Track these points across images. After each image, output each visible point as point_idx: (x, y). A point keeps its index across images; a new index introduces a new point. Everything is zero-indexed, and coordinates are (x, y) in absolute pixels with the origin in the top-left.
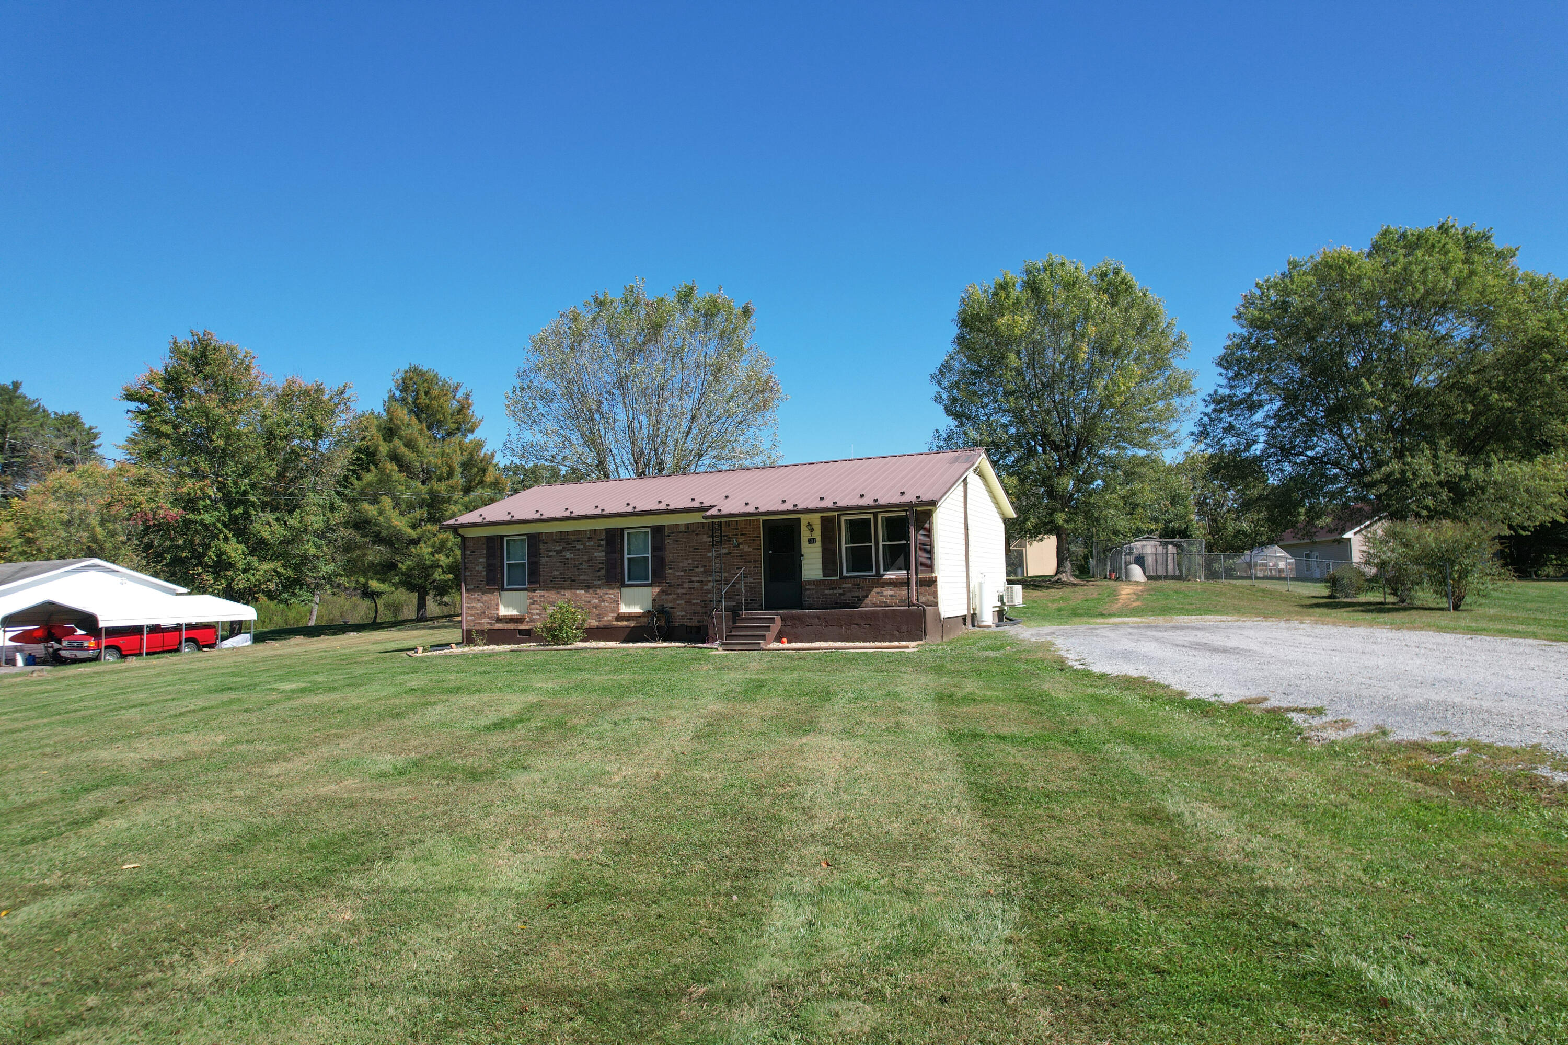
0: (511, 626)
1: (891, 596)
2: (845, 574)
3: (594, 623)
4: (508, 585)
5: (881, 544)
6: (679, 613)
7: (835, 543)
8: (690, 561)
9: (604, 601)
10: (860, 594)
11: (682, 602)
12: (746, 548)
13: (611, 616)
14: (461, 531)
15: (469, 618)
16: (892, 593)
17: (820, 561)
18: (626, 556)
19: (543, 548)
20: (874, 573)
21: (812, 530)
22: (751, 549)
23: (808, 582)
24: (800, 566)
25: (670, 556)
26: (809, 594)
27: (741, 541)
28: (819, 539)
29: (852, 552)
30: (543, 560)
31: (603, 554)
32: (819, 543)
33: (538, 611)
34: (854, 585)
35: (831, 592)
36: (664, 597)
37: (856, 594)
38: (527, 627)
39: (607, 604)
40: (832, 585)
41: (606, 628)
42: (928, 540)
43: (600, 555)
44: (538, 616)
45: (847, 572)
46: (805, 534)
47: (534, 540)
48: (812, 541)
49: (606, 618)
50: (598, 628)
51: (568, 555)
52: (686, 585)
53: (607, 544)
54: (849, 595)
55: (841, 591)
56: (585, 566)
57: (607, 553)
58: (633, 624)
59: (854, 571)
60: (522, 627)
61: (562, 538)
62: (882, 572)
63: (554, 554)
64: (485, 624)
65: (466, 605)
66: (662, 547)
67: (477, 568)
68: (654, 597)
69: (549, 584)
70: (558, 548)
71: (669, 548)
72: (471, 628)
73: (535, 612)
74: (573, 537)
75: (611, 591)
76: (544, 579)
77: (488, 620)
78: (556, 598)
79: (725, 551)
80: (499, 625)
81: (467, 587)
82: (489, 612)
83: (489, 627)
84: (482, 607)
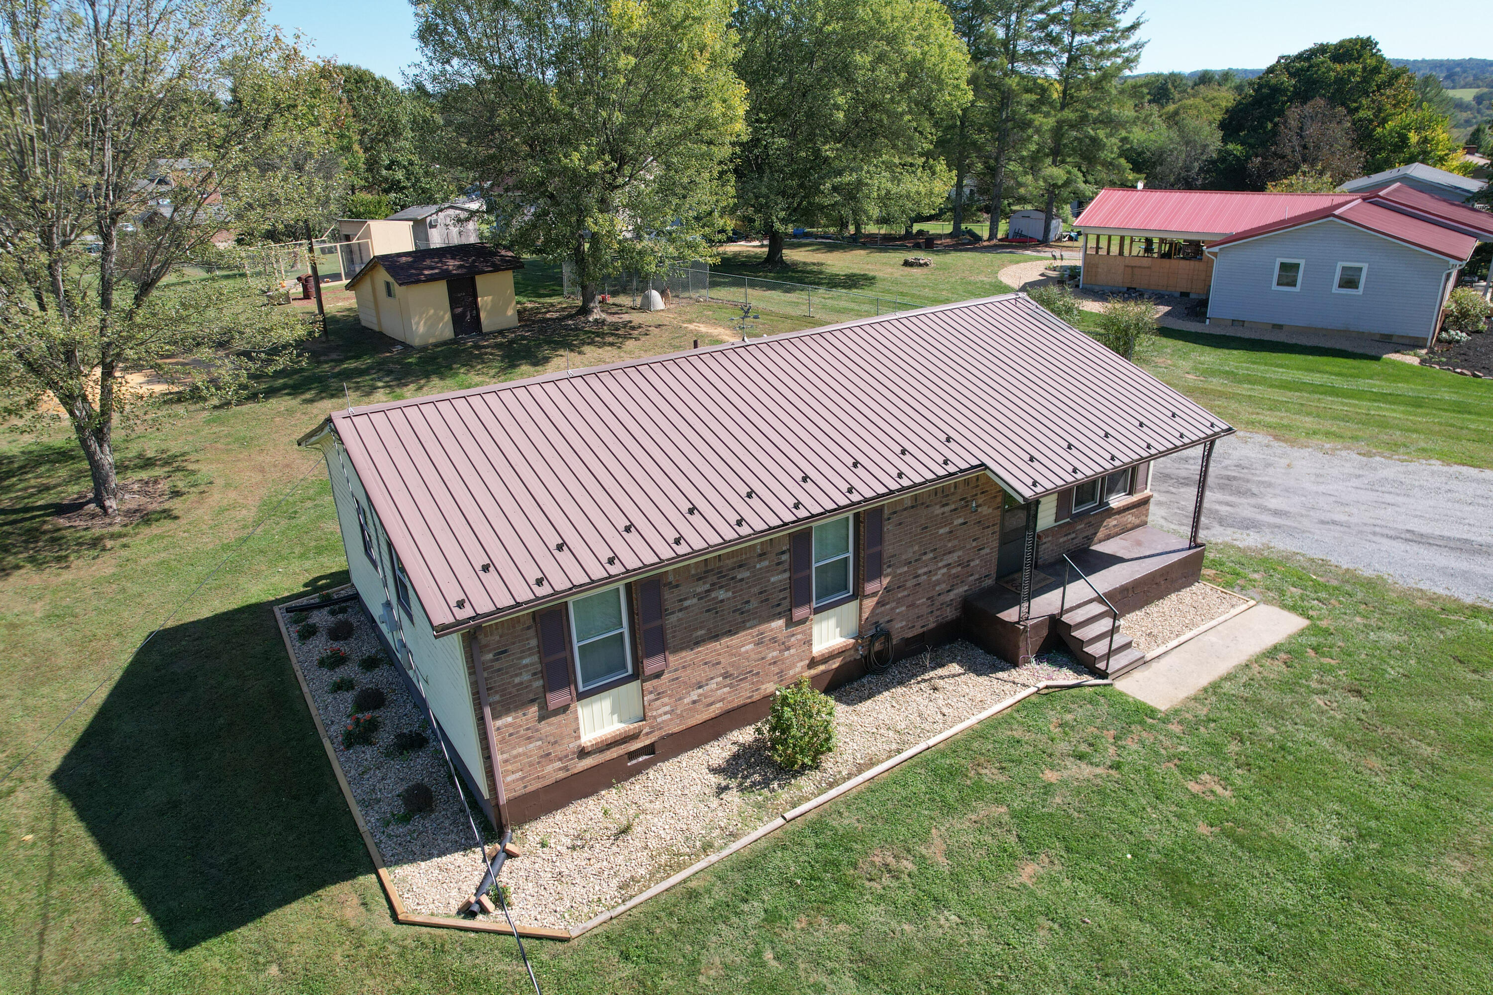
0: (611, 754)
1: (1115, 526)
2: (1075, 512)
3: (771, 688)
4: (591, 683)
6: (898, 625)
8: (916, 548)
9: (788, 649)
10: (1091, 532)
12: (985, 510)
13: (800, 666)
16: (1115, 522)
18: (814, 565)
19: (670, 597)
20: (1098, 503)
22: (990, 510)
23: (1043, 534)
25: (889, 549)
26: (1046, 549)
27: (980, 501)
30: (673, 619)
31: (787, 575)
33: (667, 708)
34: (1085, 523)
35: (1065, 538)
36: (879, 610)
37: (1086, 534)
38: (648, 742)
39: (792, 651)
40: (1066, 531)
43: (780, 578)
44: (668, 716)
45: (1077, 507)
47: (648, 588)
52: (910, 583)
53: (791, 556)
54: (1081, 537)
55: (1074, 536)
57: (794, 572)
58: (835, 664)
59: (1082, 505)
60: (637, 746)
61: (709, 568)
62: (1105, 500)
63: (695, 600)
64: (553, 772)
65: (498, 757)
66: (878, 538)
67: (517, 680)
68: (865, 616)
69: (687, 656)
70: (701, 588)
71: (888, 538)
72: (517, 794)
73: (660, 712)
74: (729, 562)
75: (800, 628)
76: (676, 650)
77: (558, 764)
78: (700, 674)
79: (961, 521)
80: (588, 762)
81: (493, 725)
82: (558, 751)
83: (562, 775)
84: (540, 748)
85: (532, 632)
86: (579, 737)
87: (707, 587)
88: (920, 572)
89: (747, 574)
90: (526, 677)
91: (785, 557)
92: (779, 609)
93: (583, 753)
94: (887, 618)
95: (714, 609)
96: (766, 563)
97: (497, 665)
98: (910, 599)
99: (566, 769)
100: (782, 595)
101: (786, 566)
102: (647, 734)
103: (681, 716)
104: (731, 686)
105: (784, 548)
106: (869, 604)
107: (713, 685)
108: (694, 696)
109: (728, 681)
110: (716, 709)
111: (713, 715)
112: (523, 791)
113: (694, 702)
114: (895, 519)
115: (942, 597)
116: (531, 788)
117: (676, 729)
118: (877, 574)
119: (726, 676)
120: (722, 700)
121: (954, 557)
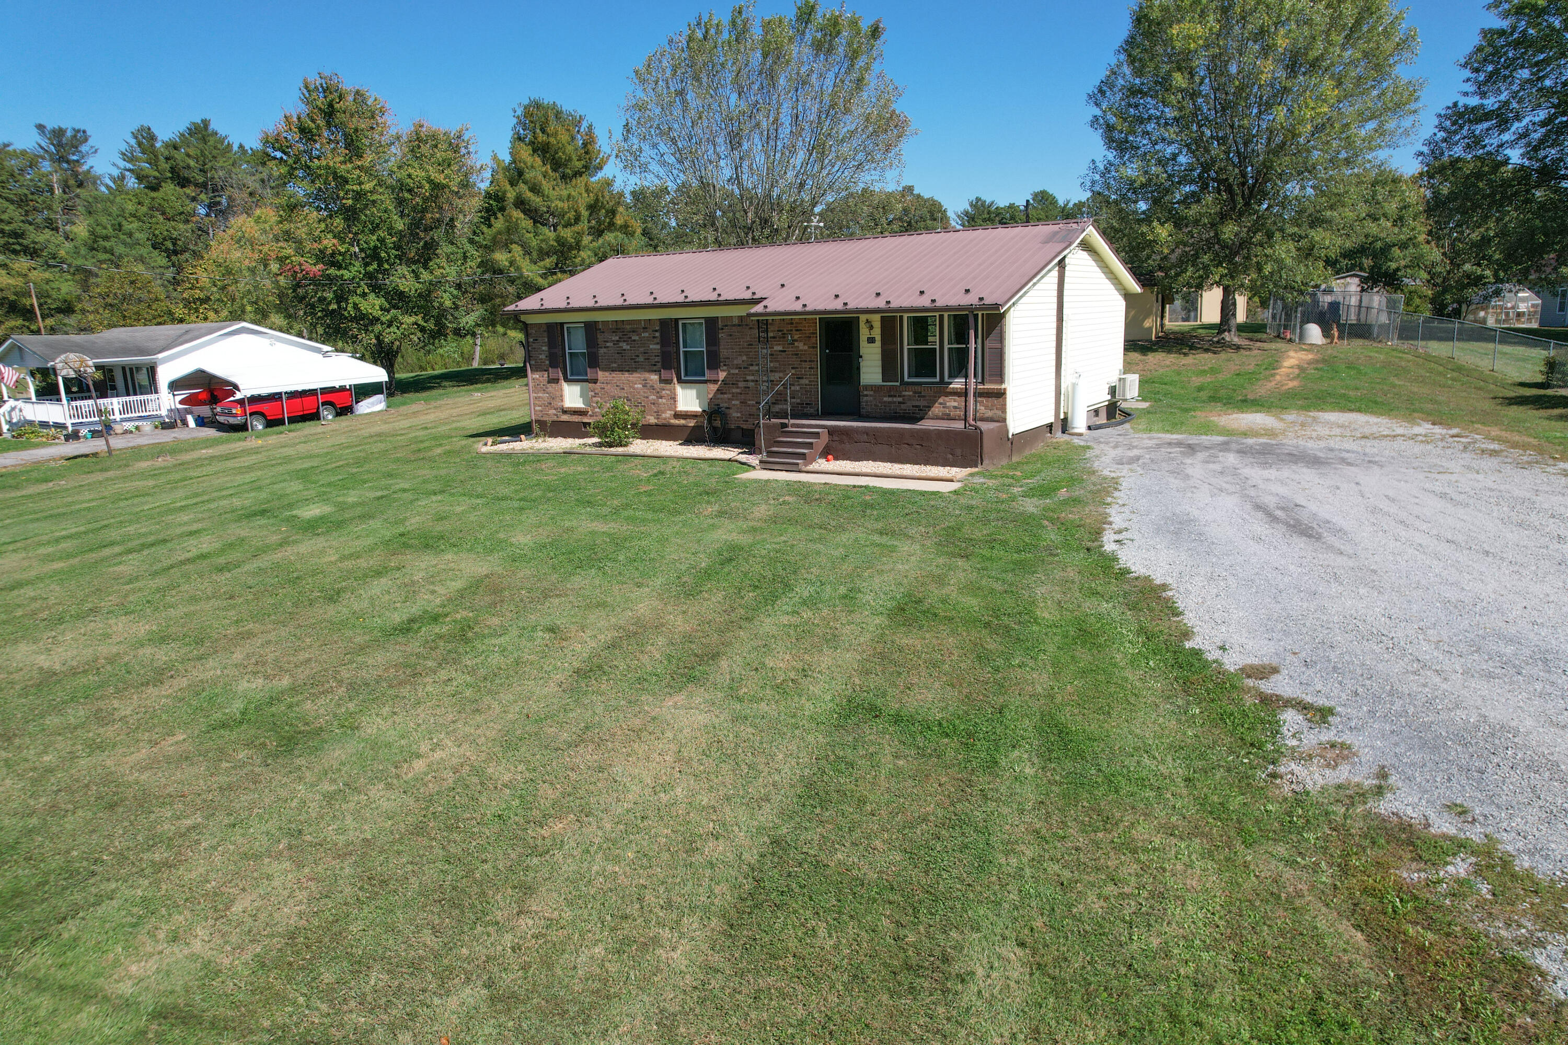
0: (576, 419)
1: (955, 407)
2: (906, 379)
3: (652, 420)
4: (572, 374)
5: (946, 346)
6: (735, 414)
7: (896, 343)
8: (744, 358)
9: (661, 397)
10: (922, 403)
11: (737, 402)
12: (801, 346)
13: (669, 414)
14: (523, 318)
15: (538, 408)
16: (956, 404)
17: (880, 363)
18: (682, 349)
19: (600, 338)
20: (938, 379)
21: (871, 328)
22: (806, 348)
23: (866, 387)
24: (858, 368)
25: (724, 352)
26: (868, 401)
27: (796, 337)
28: (878, 338)
29: (915, 353)
30: (602, 351)
31: (658, 347)
32: (878, 343)
33: (599, 405)
34: (915, 392)
35: (890, 399)
36: (720, 396)
37: (917, 404)
38: (591, 421)
39: (664, 400)
40: (891, 392)
41: (664, 426)
42: (998, 345)
43: (655, 347)
44: (600, 410)
45: (909, 376)
46: (864, 333)
47: (591, 329)
48: (871, 340)
49: (664, 416)
50: (657, 425)
51: (625, 346)
52: (741, 384)
53: (661, 335)
54: (909, 404)
55: (900, 399)
56: (641, 359)
57: (662, 346)
58: (692, 423)
59: (917, 376)
60: (586, 420)
61: (618, 327)
62: (946, 379)
63: (611, 344)
64: (551, 415)
65: (533, 395)
66: (716, 341)
67: (540, 357)
68: (711, 396)
69: (607, 375)
70: (615, 338)
71: (723, 343)
73: (596, 405)
74: (628, 327)
75: (668, 386)
76: (603, 370)
77: (555, 412)
78: (614, 390)
79: (780, 348)
80: (565, 418)
81: (532, 376)
82: (555, 404)
83: (555, 418)
84: (548, 398)
85: (545, 334)
86: (563, 401)
87: (617, 338)
89: (636, 338)
90: (543, 357)
91: (657, 334)
92: (654, 367)
93: (565, 412)
94: (726, 405)
95: (621, 352)
96: (646, 335)
97: (534, 346)
98: (743, 397)
99: (557, 415)
100: (657, 359)
101: (658, 340)
102: (591, 416)
105: (657, 329)
106: (714, 387)
112: (541, 419)
114: (726, 329)
116: (544, 419)
118: (716, 367)
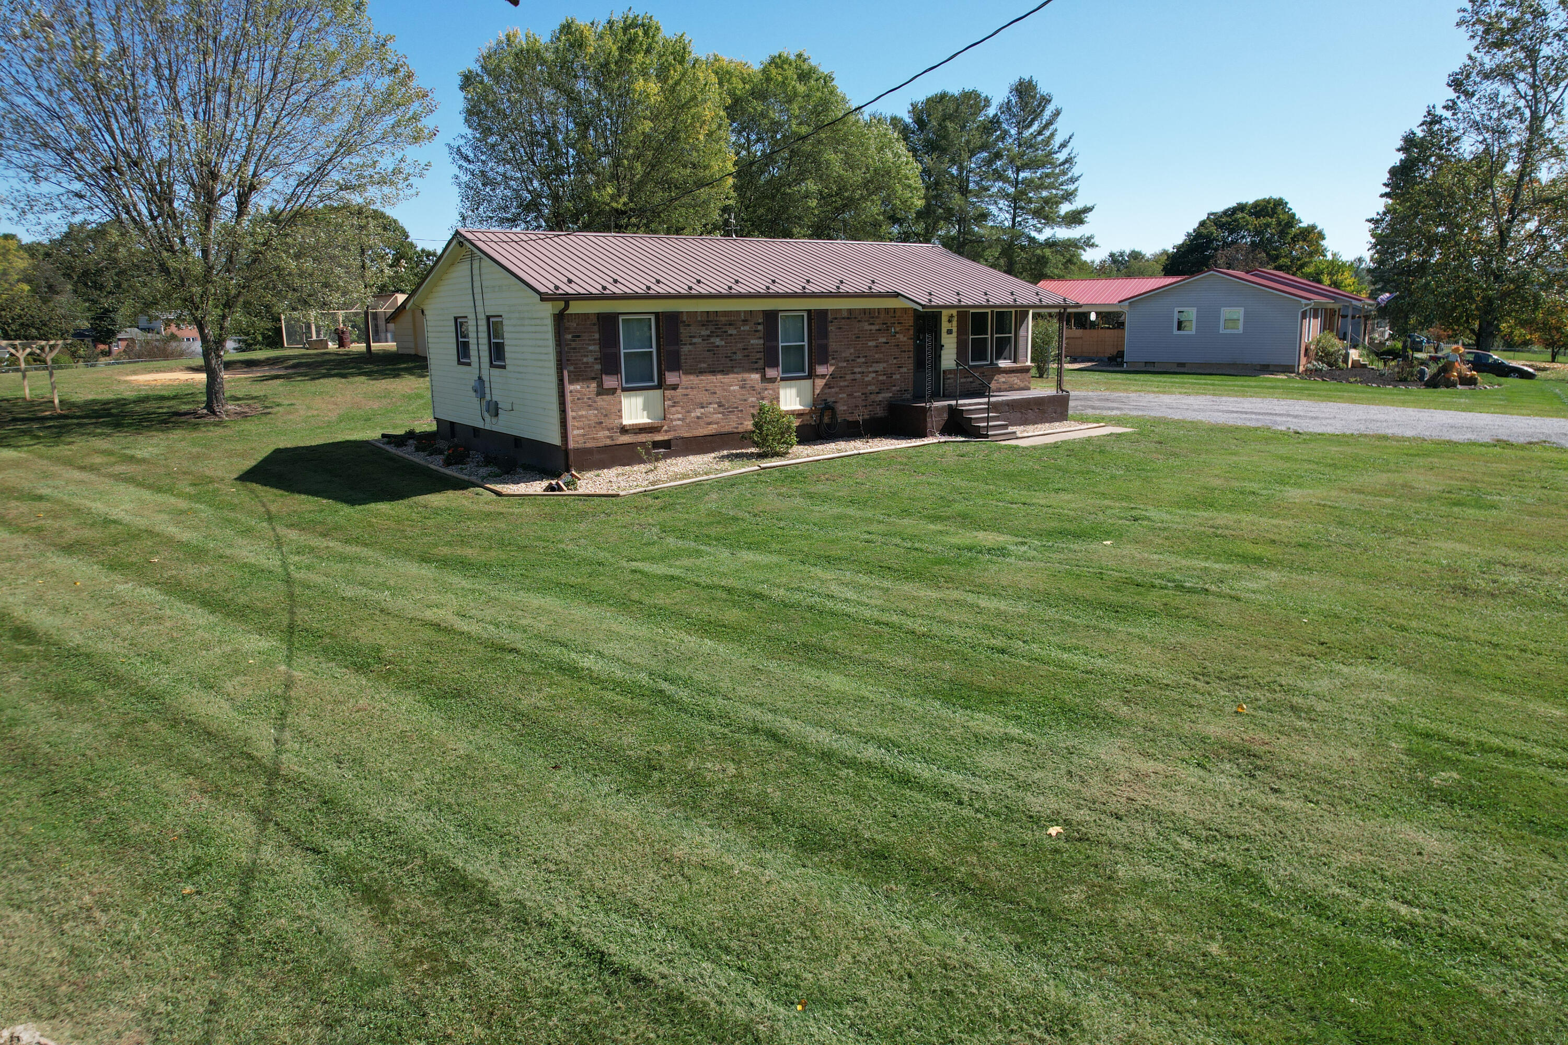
0: (643, 438)
2: (970, 363)
5: (994, 336)
6: (841, 408)
7: (965, 334)
8: (852, 350)
11: (844, 395)
12: (902, 338)
16: (1004, 380)
17: (954, 351)
18: (781, 343)
19: (684, 332)
20: (990, 362)
21: (950, 321)
22: (905, 339)
23: (945, 371)
24: (940, 356)
25: (833, 345)
27: (898, 330)
28: (955, 329)
30: (685, 349)
31: (762, 341)
32: (955, 334)
33: (680, 416)
34: (978, 373)
35: (963, 380)
36: (827, 391)
38: (666, 438)
40: (962, 374)
42: (1026, 334)
43: (757, 342)
44: (680, 423)
45: (972, 361)
46: (945, 326)
47: (669, 321)
48: (950, 332)
52: (849, 377)
53: (764, 327)
56: (739, 356)
57: (764, 339)
60: (659, 437)
61: (709, 319)
62: (996, 361)
63: (699, 340)
64: (602, 437)
65: (570, 414)
66: (825, 334)
67: (585, 360)
68: (817, 392)
69: (693, 379)
70: (705, 332)
71: (832, 336)
72: (580, 446)
73: (676, 416)
74: (723, 319)
75: (770, 386)
76: (687, 373)
77: (607, 433)
78: (704, 397)
79: (884, 340)
80: (626, 438)
81: (569, 387)
82: (607, 422)
84: (596, 416)
85: (596, 328)
86: (621, 417)
87: (708, 332)
88: (857, 370)
89: (734, 332)
90: (590, 359)
91: (760, 327)
92: (756, 366)
93: (624, 430)
94: (833, 399)
95: (713, 350)
96: (747, 328)
98: (849, 389)
99: (611, 438)
100: (758, 356)
101: (761, 334)
102: (666, 431)
103: (688, 425)
104: (722, 413)
105: (760, 321)
106: (820, 383)
107: (711, 409)
108: (698, 412)
109: (721, 410)
110: (712, 429)
111: (710, 433)
112: (583, 446)
113: (698, 418)
114: (837, 323)
115: (872, 396)
116: (588, 445)
117: (686, 435)
118: (824, 362)
119: (720, 405)
120: (717, 423)
121: (880, 367)
